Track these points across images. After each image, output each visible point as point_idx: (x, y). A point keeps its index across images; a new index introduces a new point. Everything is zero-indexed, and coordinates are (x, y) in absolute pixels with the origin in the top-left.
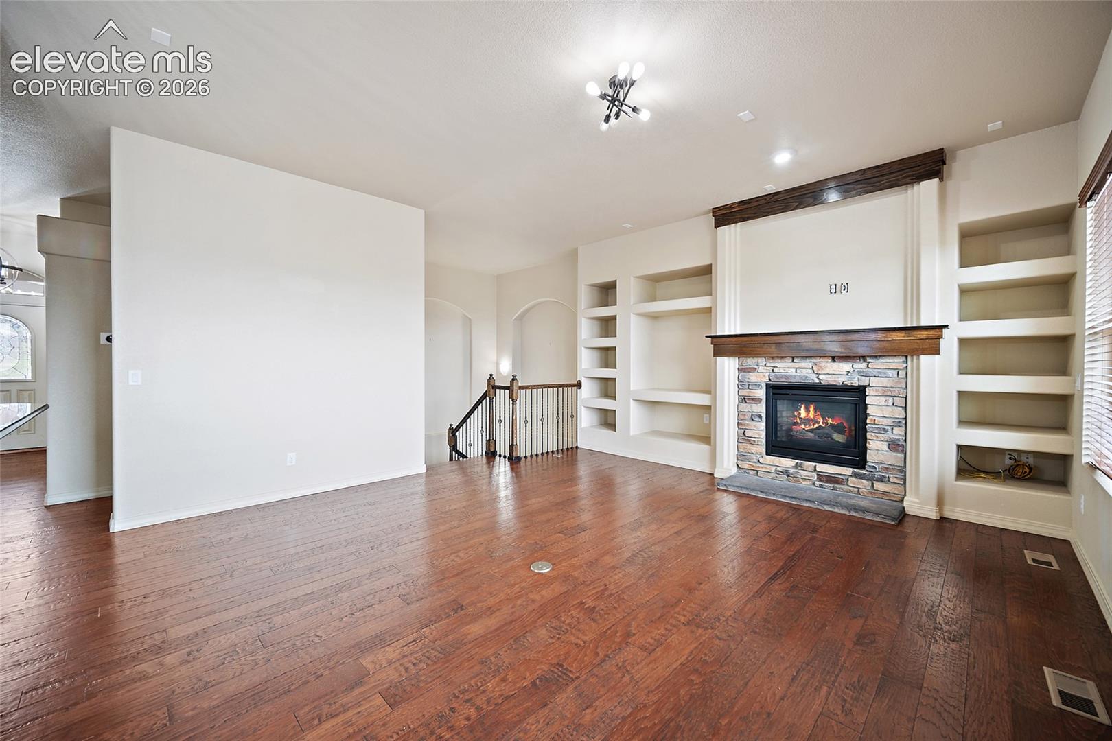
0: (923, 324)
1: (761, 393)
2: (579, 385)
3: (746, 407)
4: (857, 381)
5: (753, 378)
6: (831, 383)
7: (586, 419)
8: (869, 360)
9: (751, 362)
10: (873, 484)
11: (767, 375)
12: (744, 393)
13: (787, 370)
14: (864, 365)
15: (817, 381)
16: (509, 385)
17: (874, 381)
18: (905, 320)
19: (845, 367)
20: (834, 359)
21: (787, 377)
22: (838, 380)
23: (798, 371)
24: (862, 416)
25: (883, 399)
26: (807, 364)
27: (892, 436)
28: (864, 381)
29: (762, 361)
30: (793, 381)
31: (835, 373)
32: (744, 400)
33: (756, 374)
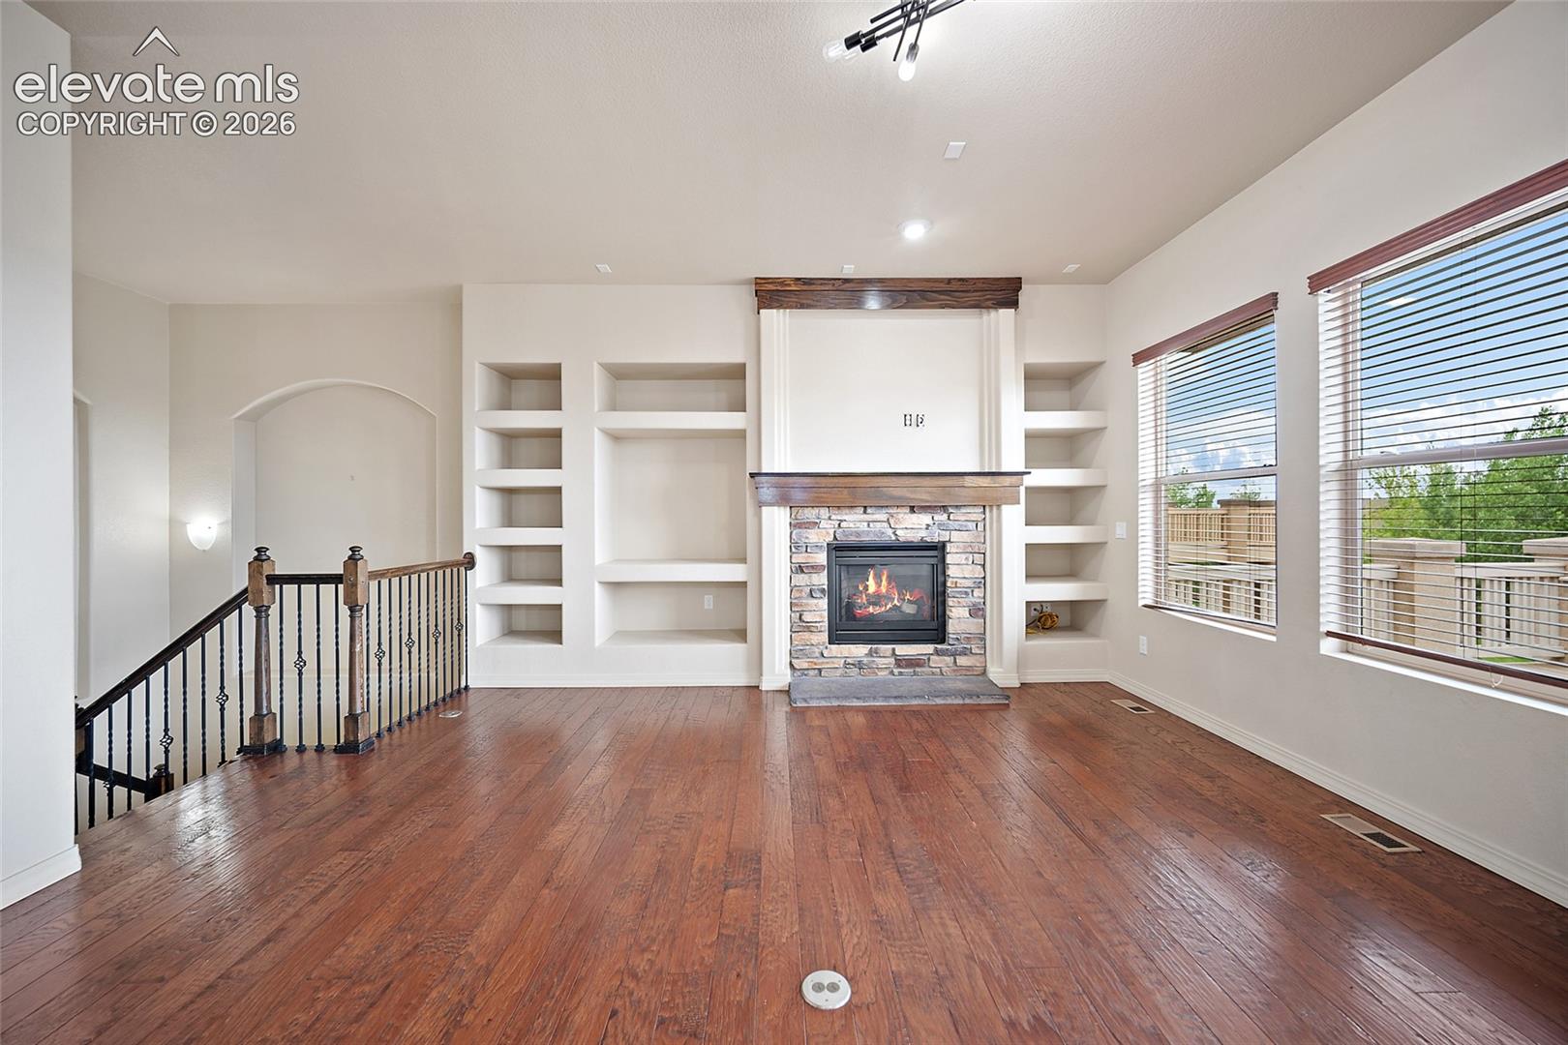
0: (1003, 470)
1: (822, 558)
2: (470, 562)
3: (801, 579)
4: (936, 536)
5: (813, 536)
6: (910, 540)
7: (481, 627)
8: (951, 510)
9: (810, 514)
10: (955, 659)
11: (832, 532)
12: (799, 558)
13: (858, 524)
14: (945, 516)
15: (894, 538)
16: (342, 572)
17: (955, 536)
18: (982, 465)
19: (925, 519)
20: (912, 509)
21: (858, 534)
22: (914, 537)
23: (871, 525)
24: (941, 579)
25: (964, 556)
26: (882, 515)
27: (973, 600)
28: (945, 536)
29: (824, 512)
30: (866, 539)
31: (913, 527)
32: (800, 569)
33: (816, 530)
